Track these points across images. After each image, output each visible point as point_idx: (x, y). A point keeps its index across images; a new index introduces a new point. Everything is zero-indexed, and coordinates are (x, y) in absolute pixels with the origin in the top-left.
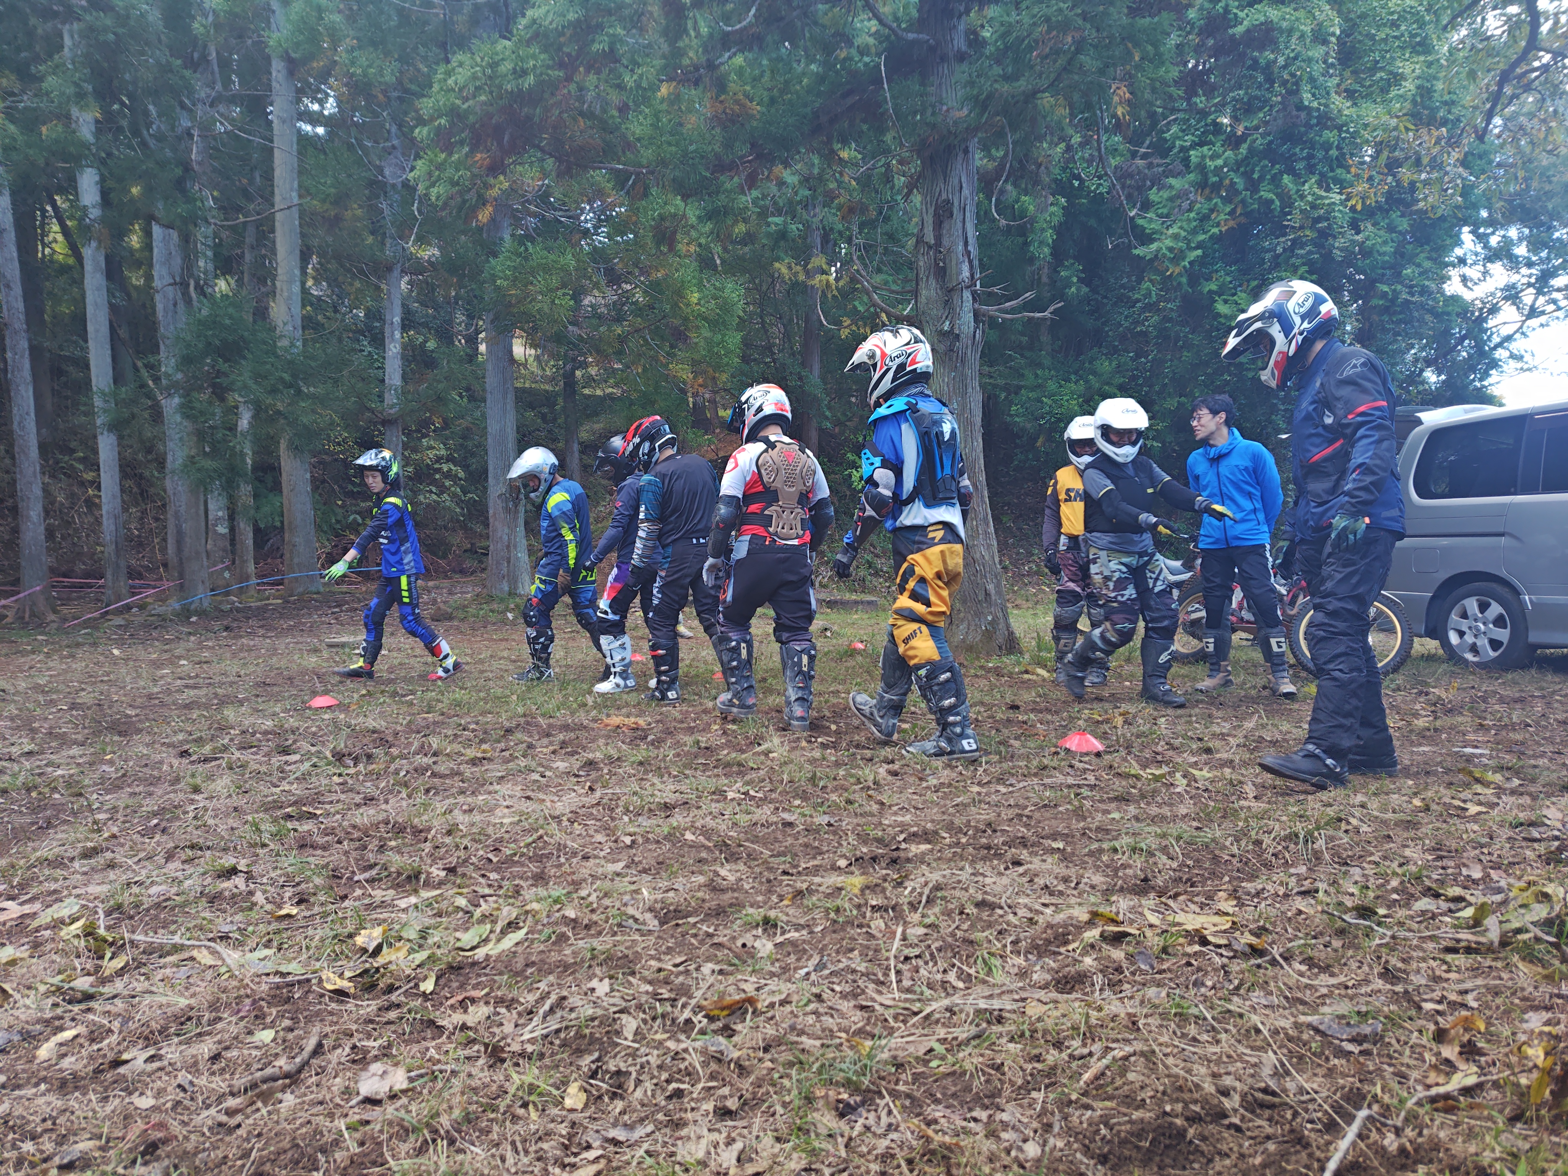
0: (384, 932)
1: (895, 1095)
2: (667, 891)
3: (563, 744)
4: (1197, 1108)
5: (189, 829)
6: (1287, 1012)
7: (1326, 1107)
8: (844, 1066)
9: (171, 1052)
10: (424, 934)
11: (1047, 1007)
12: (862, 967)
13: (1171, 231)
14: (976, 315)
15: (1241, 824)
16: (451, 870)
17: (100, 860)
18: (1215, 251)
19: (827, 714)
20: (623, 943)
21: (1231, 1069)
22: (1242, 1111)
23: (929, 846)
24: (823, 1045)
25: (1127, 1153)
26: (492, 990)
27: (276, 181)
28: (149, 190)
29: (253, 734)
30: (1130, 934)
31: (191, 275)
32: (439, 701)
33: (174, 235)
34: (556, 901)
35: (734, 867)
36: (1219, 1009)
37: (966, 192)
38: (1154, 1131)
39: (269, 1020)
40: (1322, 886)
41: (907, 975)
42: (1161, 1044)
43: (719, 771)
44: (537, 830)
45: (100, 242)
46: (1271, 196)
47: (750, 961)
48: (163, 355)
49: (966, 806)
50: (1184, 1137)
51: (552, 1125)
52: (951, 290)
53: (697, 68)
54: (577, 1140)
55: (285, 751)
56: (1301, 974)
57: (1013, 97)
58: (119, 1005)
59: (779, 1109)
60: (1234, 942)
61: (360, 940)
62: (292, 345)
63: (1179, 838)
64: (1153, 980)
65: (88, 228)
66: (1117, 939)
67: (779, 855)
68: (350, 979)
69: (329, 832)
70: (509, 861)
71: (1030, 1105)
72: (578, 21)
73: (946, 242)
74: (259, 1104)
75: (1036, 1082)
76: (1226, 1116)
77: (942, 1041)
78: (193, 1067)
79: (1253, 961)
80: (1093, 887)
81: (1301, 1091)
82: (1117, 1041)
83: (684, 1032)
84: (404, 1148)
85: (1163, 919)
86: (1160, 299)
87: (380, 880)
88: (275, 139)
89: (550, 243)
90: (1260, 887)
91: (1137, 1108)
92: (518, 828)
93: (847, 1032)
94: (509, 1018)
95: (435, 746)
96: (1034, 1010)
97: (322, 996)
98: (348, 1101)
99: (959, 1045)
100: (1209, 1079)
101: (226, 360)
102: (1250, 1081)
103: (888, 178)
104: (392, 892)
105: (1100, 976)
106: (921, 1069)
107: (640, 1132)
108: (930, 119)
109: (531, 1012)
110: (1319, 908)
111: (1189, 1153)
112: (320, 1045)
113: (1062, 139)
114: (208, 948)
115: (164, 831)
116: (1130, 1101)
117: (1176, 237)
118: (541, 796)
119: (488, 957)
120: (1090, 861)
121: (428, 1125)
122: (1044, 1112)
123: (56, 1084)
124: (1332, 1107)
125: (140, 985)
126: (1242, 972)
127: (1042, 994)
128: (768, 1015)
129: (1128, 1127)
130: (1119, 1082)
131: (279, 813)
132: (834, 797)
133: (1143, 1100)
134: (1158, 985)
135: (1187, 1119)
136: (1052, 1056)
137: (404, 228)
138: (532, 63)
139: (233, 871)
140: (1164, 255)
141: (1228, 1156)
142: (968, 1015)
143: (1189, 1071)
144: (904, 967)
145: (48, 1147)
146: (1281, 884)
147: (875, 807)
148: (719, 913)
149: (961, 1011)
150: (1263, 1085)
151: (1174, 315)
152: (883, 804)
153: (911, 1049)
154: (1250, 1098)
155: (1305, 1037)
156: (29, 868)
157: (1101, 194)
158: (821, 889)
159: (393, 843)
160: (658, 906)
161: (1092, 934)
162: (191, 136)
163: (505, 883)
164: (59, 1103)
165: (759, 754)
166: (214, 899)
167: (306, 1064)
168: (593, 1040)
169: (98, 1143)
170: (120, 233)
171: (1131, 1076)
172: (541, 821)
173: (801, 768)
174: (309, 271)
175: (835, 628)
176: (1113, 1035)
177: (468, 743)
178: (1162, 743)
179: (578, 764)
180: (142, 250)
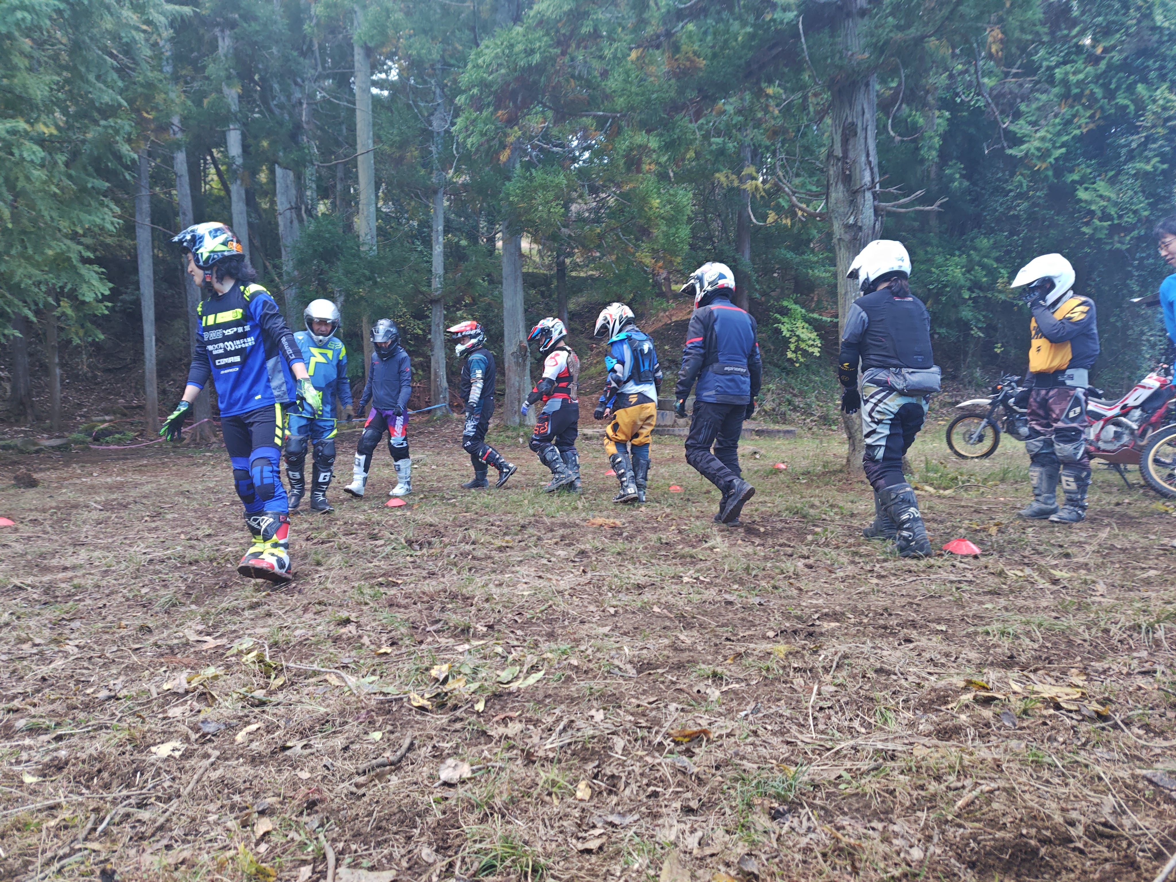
0: (450, 668)
1: (812, 806)
2: (642, 649)
3: (563, 538)
4: (1048, 833)
5: (317, 591)
6: (1125, 766)
7: (1155, 841)
8: (775, 784)
9: (318, 743)
10: (475, 671)
11: (929, 750)
12: (787, 713)
13: (1038, 135)
14: (876, 210)
15: (1092, 615)
16: (490, 627)
17: (261, 610)
18: (1077, 149)
19: (757, 519)
20: (612, 685)
21: (1077, 806)
22: (1085, 838)
23: (838, 624)
24: (759, 768)
25: (990, 862)
26: (523, 712)
27: (358, 132)
28: (273, 143)
29: (352, 525)
30: (997, 699)
31: (302, 202)
32: (473, 503)
33: (291, 174)
34: (563, 653)
35: (690, 633)
36: (1069, 760)
37: (867, 116)
38: (1013, 847)
39: (377, 725)
40: (1159, 668)
41: (821, 721)
42: (1020, 783)
43: (677, 561)
44: (547, 601)
45: (242, 180)
46: (1126, 102)
47: (703, 703)
48: (284, 258)
49: (866, 594)
50: (1038, 854)
51: (569, 810)
52: (856, 192)
53: (658, 37)
54: (586, 821)
55: (374, 537)
56: (1139, 737)
57: (905, 42)
58: (282, 710)
59: (728, 811)
60: (1083, 709)
61: (434, 673)
62: (371, 249)
63: (1040, 625)
64: (1015, 735)
65: (235, 172)
66: (987, 702)
67: (723, 626)
68: (428, 699)
69: (407, 596)
70: (529, 622)
71: (915, 821)
72: (571, 10)
73: (851, 155)
74: (377, 781)
75: (920, 805)
76: (1071, 841)
77: (849, 771)
78: (332, 753)
79: (1098, 725)
80: (969, 661)
81: (1135, 827)
82: (985, 778)
83: (658, 751)
84: (472, 818)
85: (1025, 688)
86: (1029, 188)
87: (443, 631)
88: (357, 103)
89: (548, 168)
90: (1107, 666)
91: (1000, 829)
92: (534, 599)
93: (777, 760)
94: (536, 733)
95: (473, 537)
96: (919, 752)
97: (411, 710)
98: (433, 783)
99: (862, 774)
100: (1059, 812)
101: (327, 262)
102: (1092, 816)
103: (804, 107)
104: (451, 640)
105: (972, 729)
106: (832, 790)
107: (629, 819)
108: (837, 62)
109: (550, 730)
110: (1156, 686)
111: (1041, 866)
112: (412, 744)
113: (946, 69)
114: (335, 673)
115: (300, 592)
116: (994, 823)
117: (1043, 139)
118: (549, 576)
119: (519, 689)
120: (967, 640)
121: (487, 803)
122: (926, 827)
123: (249, 759)
124: (1161, 841)
125: (294, 697)
126: (1089, 732)
127: (926, 741)
128: (718, 742)
129: (992, 843)
130: (985, 809)
131: (374, 581)
132: (763, 583)
133: (1005, 824)
134: (1019, 739)
135: (1040, 841)
136: (933, 787)
137: (446, 163)
138: (538, 44)
139: (347, 621)
140: (1033, 154)
141: (1073, 871)
142: (868, 753)
143: (1042, 805)
144: (820, 715)
145: (250, 799)
146: (1125, 665)
147: (795, 592)
148: (680, 666)
149: (863, 750)
150: (1103, 820)
151: (1041, 201)
152: (801, 590)
153: (825, 775)
154: (1092, 829)
155: (1140, 786)
156: (217, 615)
157: (979, 107)
158: (755, 653)
159: (450, 606)
160: (636, 660)
161: (967, 697)
162: (301, 104)
163: (527, 638)
164: (252, 772)
165: (706, 549)
166: (336, 640)
167: (403, 756)
168: (594, 752)
169: (278, 799)
170: (254, 172)
171: (995, 805)
172: (550, 595)
173: (738, 560)
174: (380, 194)
175: (763, 452)
176: (982, 774)
177: (496, 536)
178: (1029, 549)
179: (574, 553)
180: (267, 183)
